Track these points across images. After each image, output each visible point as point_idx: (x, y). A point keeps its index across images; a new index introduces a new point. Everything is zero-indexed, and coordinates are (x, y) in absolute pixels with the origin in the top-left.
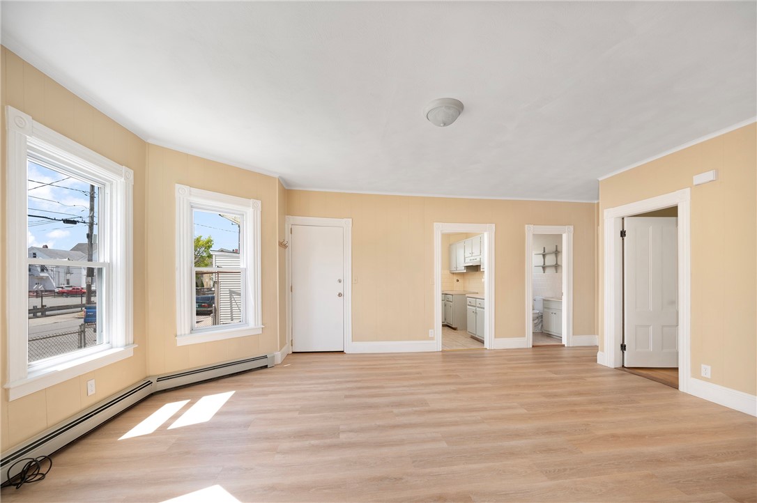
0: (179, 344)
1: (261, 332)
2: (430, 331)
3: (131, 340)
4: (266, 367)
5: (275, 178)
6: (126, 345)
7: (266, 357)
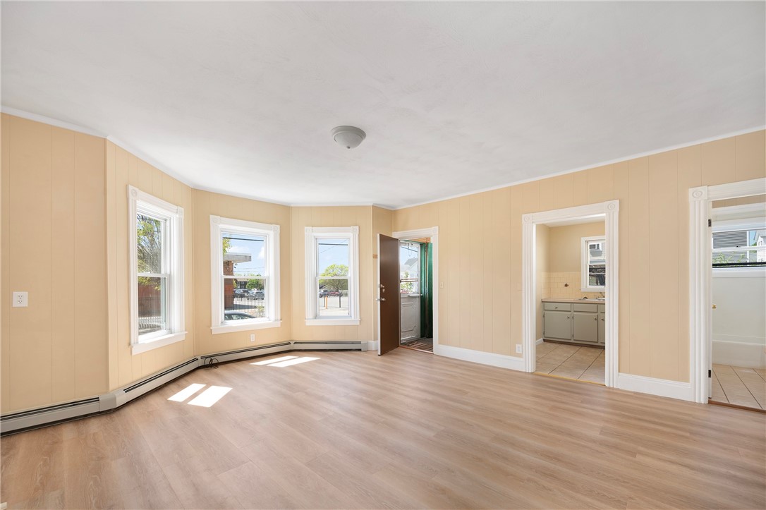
0: (307, 324)
1: (359, 324)
2: (517, 346)
3: (279, 318)
4: (360, 350)
5: (369, 206)
6: (276, 320)
7: (360, 343)
